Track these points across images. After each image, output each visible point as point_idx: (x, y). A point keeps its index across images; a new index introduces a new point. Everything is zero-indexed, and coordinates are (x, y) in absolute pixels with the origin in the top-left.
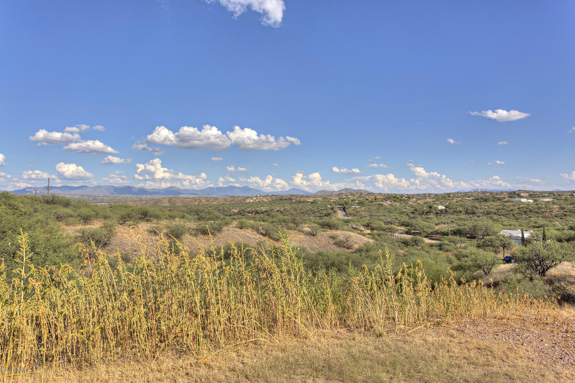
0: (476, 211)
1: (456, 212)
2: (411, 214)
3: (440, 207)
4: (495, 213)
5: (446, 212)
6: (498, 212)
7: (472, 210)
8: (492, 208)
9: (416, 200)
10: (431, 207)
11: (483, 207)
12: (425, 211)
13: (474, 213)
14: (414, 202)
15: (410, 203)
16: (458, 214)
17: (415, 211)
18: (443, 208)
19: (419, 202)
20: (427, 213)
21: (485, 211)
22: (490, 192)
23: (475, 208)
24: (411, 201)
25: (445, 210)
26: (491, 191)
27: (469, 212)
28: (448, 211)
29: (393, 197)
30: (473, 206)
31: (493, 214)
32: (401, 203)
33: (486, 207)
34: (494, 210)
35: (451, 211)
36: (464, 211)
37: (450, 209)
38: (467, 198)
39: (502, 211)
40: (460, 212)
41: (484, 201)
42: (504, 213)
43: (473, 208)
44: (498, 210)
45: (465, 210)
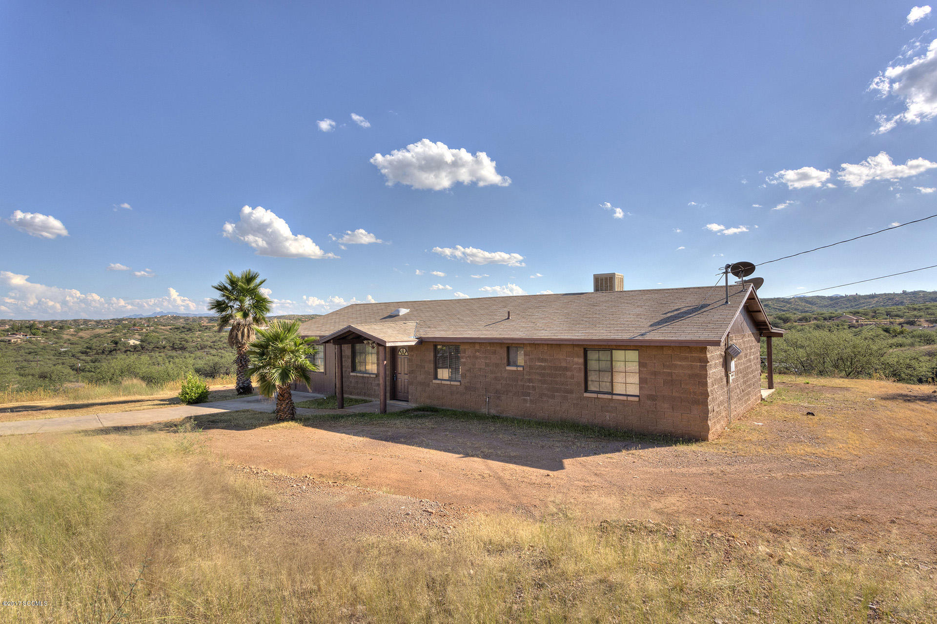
0: (186, 345)
1: (158, 348)
2: (80, 354)
3: (132, 342)
4: (211, 347)
5: (143, 348)
6: (214, 345)
7: (181, 344)
8: (207, 341)
9: (75, 331)
10: (116, 343)
11: (195, 339)
12: (107, 349)
13: (183, 349)
14: (72, 335)
15: (65, 337)
16: (160, 351)
17: (88, 350)
18: (138, 343)
19: (81, 334)
20: (111, 351)
21: (199, 345)
22: (184, 318)
23: (184, 341)
24: (65, 332)
25: (141, 346)
26: (185, 316)
27: (176, 347)
28: (146, 347)
29: (27, 327)
30: (181, 338)
31: (209, 348)
32: (47, 337)
33: (199, 340)
34: (209, 343)
35: (152, 346)
36: (169, 346)
37: (149, 343)
38: (163, 327)
39: (219, 343)
40: (164, 347)
41: (188, 331)
42: (222, 347)
43: (181, 341)
44: (213, 342)
45: (171, 345)
